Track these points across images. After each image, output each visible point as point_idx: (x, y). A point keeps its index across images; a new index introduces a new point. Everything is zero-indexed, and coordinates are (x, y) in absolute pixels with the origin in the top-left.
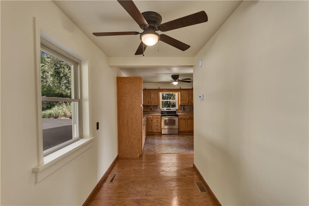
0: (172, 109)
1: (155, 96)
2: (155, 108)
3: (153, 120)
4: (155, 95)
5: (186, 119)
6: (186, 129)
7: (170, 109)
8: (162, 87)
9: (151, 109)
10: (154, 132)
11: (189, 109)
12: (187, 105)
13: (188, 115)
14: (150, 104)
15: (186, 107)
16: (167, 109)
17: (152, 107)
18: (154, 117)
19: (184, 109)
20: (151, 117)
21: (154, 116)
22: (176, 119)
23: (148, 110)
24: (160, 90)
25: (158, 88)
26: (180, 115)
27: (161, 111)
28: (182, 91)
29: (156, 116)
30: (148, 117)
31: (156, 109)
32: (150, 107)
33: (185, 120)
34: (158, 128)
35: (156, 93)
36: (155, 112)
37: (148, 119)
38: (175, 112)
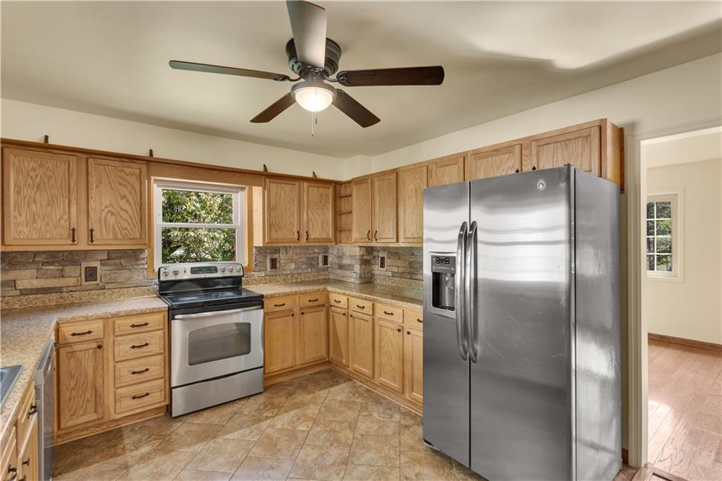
0: (224, 269)
1: (124, 197)
2: (122, 268)
3: (107, 343)
4: (124, 191)
5: (297, 311)
7: (215, 270)
8: (167, 149)
9: (91, 274)
10: (118, 420)
11: (293, 266)
12: (286, 247)
13: (305, 293)
14: (83, 245)
15: (282, 257)
16: (194, 271)
17: (96, 264)
18: (118, 322)
19: (274, 264)
20: (97, 327)
21: (117, 316)
22: (254, 317)
23: (72, 281)
24: (151, 163)
25: (145, 153)
26: (272, 296)
27: (161, 283)
28: (273, 186)
29: (129, 315)
30: (67, 331)
31: (125, 274)
32: (84, 265)
33: (293, 315)
34: (142, 389)
35: (133, 180)
36: (123, 287)
37: (68, 344)
38: (236, 282)
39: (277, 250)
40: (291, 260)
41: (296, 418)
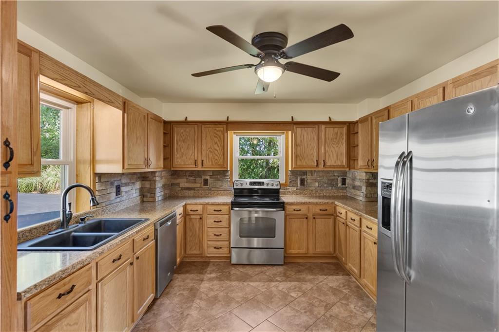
0: (269, 183)
1: (216, 143)
2: (219, 180)
3: (205, 216)
4: (216, 140)
5: (310, 216)
6: (308, 249)
7: (263, 184)
8: (237, 115)
9: (206, 182)
10: (209, 257)
11: (317, 184)
12: (311, 171)
13: (317, 204)
14: (200, 168)
15: (309, 178)
16: (251, 184)
17: (208, 177)
18: (209, 207)
19: (302, 182)
20: (200, 208)
21: (208, 204)
22: (278, 216)
24: (229, 125)
25: (225, 119)
26: (292, 204)
27: (235, 189)
29: (213, 204)
30: (189, 208)
31: (220, 183)
32: (204, 177)
33: (307, 218)
34: (219, 244)
35: (220, 134)
36: (219, 191)
37: (190, 215)
38: (274, 193)
39: (305, 173)
40: (316, 181)
41: (294, 287)
